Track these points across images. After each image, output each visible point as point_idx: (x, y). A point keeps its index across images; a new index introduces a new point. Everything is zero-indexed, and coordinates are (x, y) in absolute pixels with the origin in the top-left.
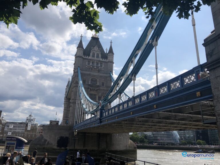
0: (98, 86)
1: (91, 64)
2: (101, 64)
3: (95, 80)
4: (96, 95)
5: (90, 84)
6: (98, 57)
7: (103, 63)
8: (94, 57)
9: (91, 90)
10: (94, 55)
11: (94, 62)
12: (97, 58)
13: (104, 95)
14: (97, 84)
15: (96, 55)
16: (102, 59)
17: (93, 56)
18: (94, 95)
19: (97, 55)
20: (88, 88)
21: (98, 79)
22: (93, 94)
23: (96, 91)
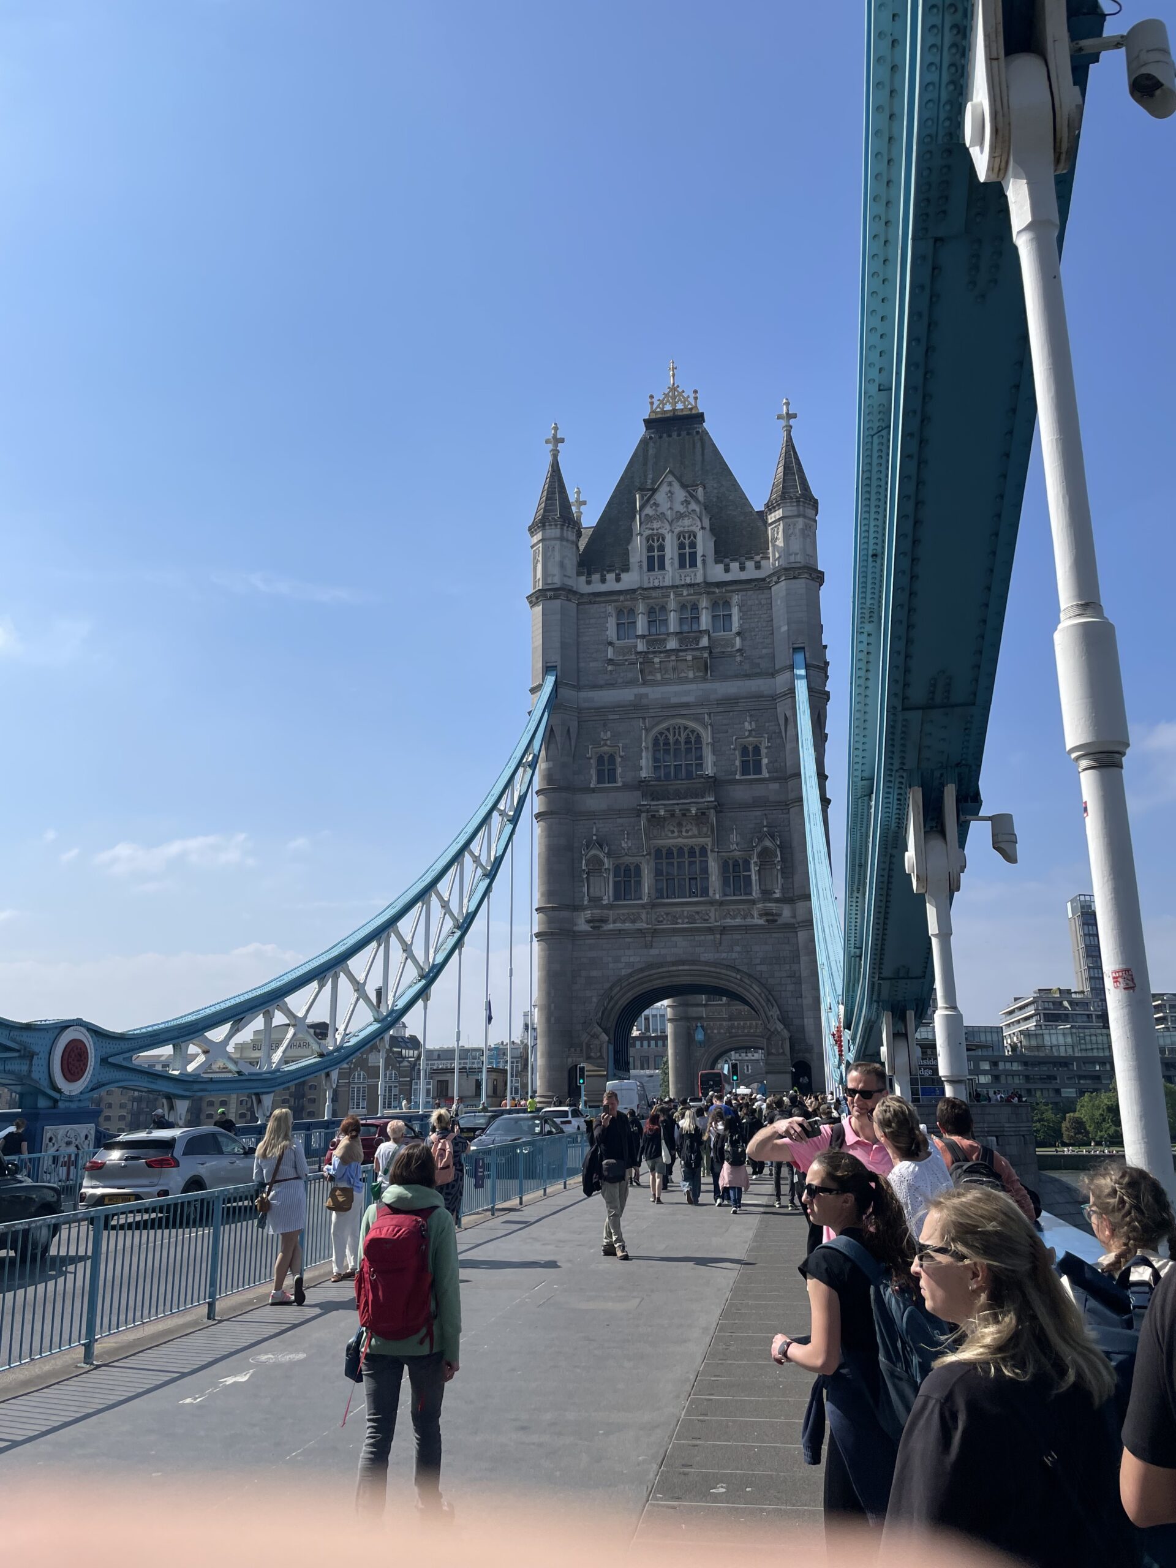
0: (715, 783)
1: (641, 625)
2: (720, 606)
3: (688, 742)
4: (703, 850)
5: (645, 774)
6: (693, 556)
7: (736, 599)
8: (662, 567)
9: (655, 820)
10: (662, 548)
11: (663, 608)
12: (682, 565)
13: (768, 843)
14: (700, 766)
15: (671, 552)
16: (721, 567)
17: (655, 563)
18: (692, 852)
19: (682, 546)
20: (638, 812)
21: (705, 726)
22: (681, 850)
23: (697, 825)
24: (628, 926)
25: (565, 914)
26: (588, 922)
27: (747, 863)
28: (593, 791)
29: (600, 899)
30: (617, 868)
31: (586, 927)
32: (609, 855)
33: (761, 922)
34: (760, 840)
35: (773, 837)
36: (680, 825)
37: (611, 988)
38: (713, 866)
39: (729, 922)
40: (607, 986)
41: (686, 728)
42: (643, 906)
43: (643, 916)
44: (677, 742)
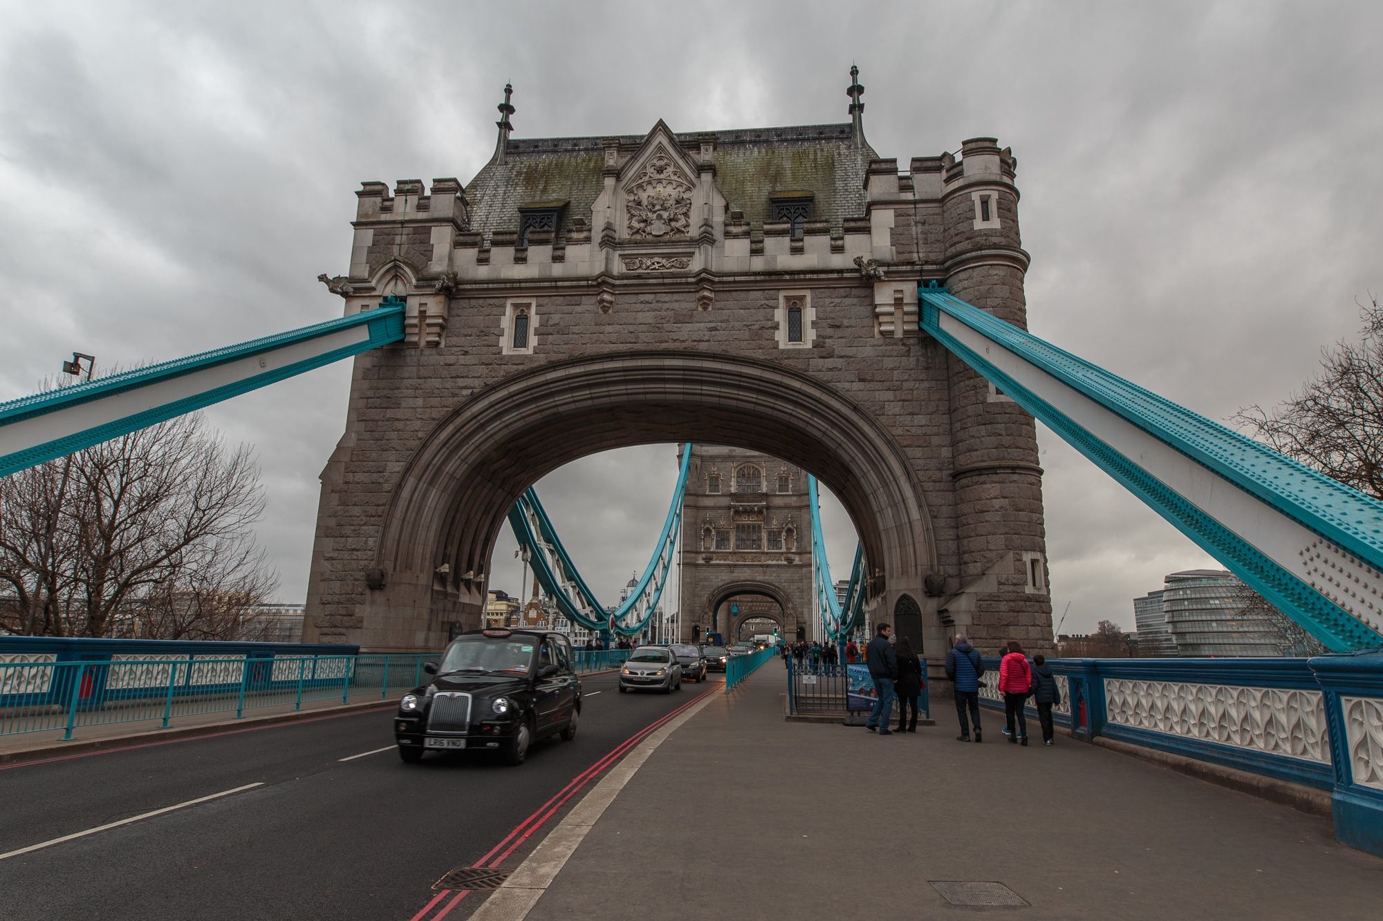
0: (765, 496)
3: (754, 474)
4: (759, 526)
5: (733, 490)
9: (737, 512)
13: (790, 526)
18: (754, 527)
20: (729, 508)
21: (762, 468)
22: (749, 526)
23: (757, 516)
24: (722, 562)
25: (693, 555)
26: (703, 559)
27: (780, 533)
28: (708, 496)
29: (710, 548)
30: (718, 533)
31: (703, 562)
32: (714, 528)
33: (785, 563)
34: (787, 524)
35: (792, 523)
36: (749, 516)
37: (714, 591)
38: (764, 536)
39: (770, 562)
40: (712, 589)
41: (753, 467)
42: (730, 553)
43: (730, 558)
44: (749, 474)
